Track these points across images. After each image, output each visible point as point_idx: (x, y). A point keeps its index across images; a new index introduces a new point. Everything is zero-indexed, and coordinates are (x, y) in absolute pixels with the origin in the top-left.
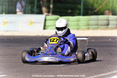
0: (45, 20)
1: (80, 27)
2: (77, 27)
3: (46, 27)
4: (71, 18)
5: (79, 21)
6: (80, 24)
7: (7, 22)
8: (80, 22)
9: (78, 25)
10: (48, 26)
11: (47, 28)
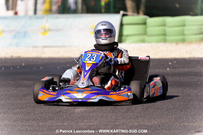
0: (122, 25)
1: (186, 37)
2: (181, 37)
3: (124, 38)
4: (169, 20)
5: (184, 25)
6: (186, 32)
7: (50, 30)
8: (186, 28)
9: (183, 34)
10: (127, 36)
11: (125, 41)
